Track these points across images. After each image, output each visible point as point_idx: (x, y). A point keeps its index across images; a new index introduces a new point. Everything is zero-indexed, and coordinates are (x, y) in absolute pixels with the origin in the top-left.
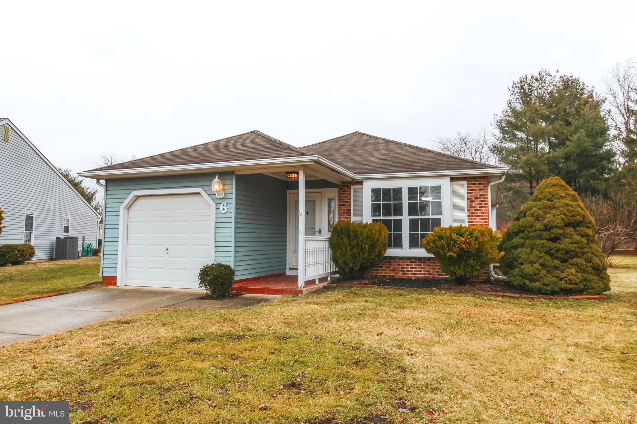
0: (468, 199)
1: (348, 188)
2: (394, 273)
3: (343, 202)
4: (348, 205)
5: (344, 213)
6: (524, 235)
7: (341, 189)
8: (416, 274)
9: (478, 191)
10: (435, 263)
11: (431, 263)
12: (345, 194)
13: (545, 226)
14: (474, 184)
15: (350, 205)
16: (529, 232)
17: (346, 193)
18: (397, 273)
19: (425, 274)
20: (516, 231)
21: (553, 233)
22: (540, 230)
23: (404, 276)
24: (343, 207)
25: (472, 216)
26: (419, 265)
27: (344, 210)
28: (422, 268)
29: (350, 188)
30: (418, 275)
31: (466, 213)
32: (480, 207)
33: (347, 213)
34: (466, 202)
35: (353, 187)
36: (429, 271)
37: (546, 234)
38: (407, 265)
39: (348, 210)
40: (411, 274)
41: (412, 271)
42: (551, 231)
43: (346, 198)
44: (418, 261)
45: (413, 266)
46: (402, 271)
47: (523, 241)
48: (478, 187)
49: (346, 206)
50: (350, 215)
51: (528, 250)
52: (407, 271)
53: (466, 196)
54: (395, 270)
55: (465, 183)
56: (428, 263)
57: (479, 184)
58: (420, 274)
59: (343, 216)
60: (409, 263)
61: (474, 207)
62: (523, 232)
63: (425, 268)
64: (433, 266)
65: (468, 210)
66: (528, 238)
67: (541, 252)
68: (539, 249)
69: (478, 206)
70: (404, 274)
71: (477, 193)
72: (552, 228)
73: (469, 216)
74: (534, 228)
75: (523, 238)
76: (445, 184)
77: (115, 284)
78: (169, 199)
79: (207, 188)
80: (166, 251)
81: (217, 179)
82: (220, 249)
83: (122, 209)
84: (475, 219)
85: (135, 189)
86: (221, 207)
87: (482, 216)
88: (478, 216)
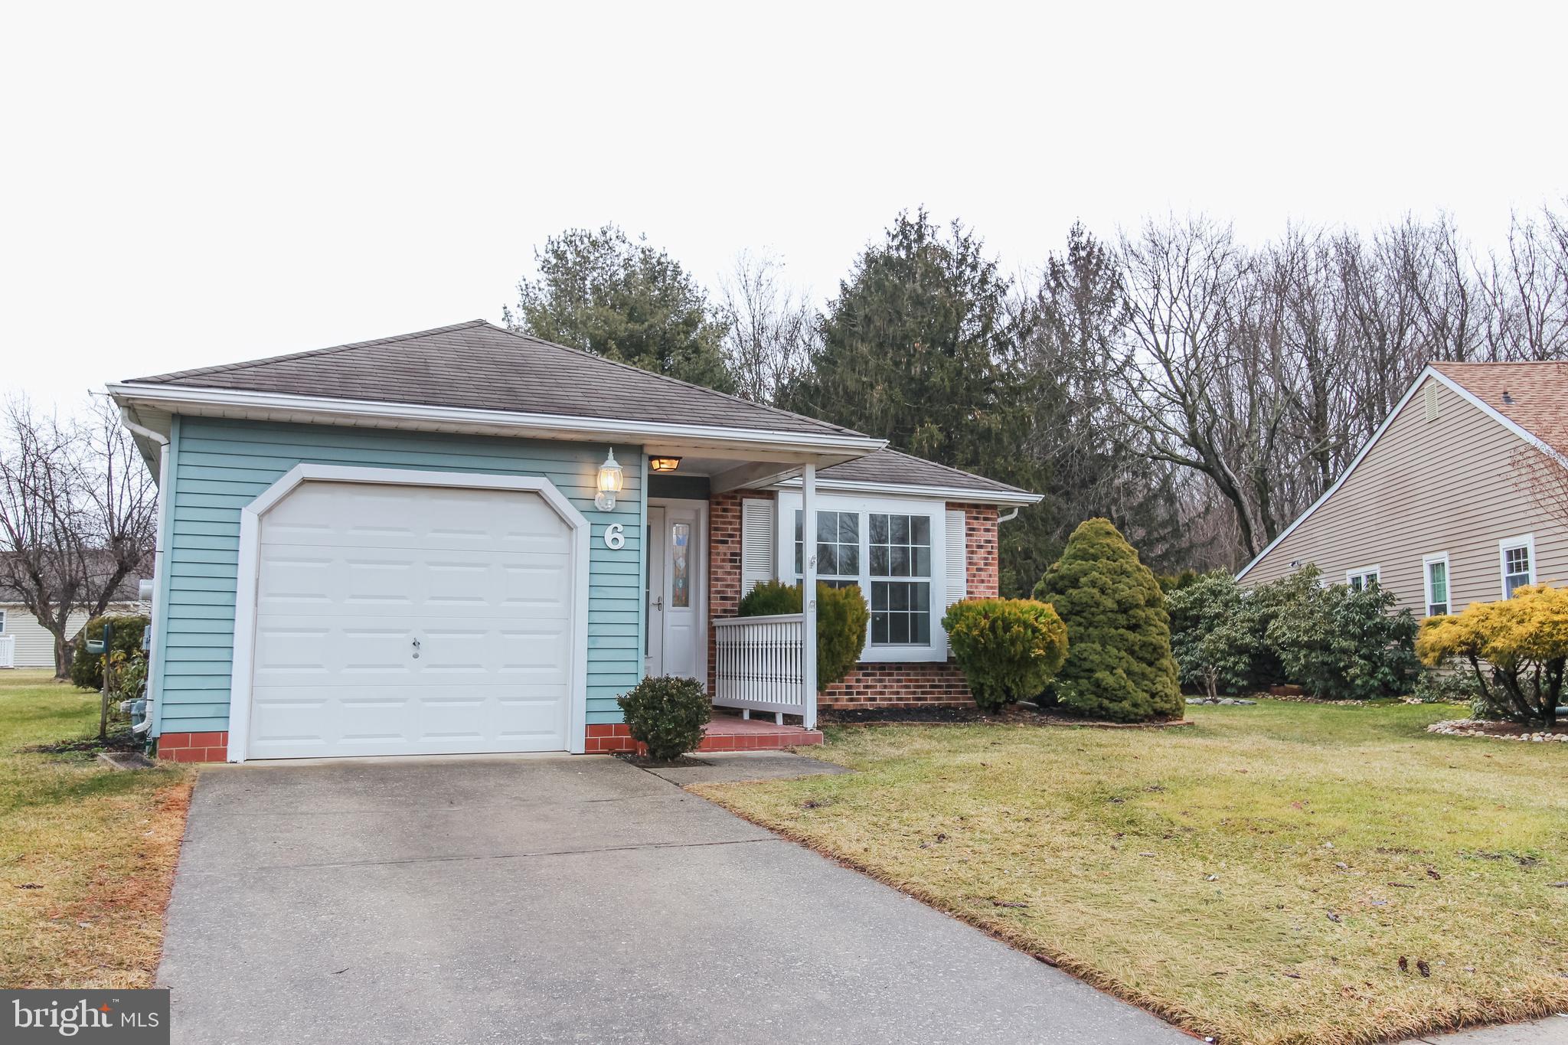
0: (967, 546)
1: (733, 504)
2: (831, 700)
3: (722, 535)
4: (733, 542)
5: (723, 560)
6: (1082, 620)
7: (718, 504)
8: (874, 699)
9: (982, 532)
10: (908, 675)
11: (902, 675)
12: (727, 517)
13: (1119, 602)
14: (977, 518)
15: (740, 543)
16: (1093, 614)
17: (729, 514)
18: (837, 700)
19: (890, 699)
20: (1065, 612)
21: (1134, 617)
22: (1112, 611)
23: (851, 705)
24: (722, 548)
25: (973, 581)
26: (881, 681)
27: (725, 554)
28: (885, 687)
29: (741, 504)
30: (878, 702)
31: (964, 575)
32: (986, 564)
33: (731, 561)
34: (964, 551)
35: (746, 502)
36: (898, 693)
37: (1122, 619)
38: (858, 681)
39: (733, 554)
40: (865, 699)
41: (866, 693)
42: (1131, 612)
43: (730, 527)
44: (878, 672)
45: (869, 684)
46: (847, 694)
47: (1082, 629)
48: (983, 525)
49: (730, 544)
50: (740, 567)
51: (1098, 647)
52: (858, 693)
53: (964, 540)
54: (834, 694)
55: (961, 515)
56: (898, 675)
57: (986, 519)
58: (882, 699)
59: (721, 567)
60: (861, 677)
61: (975, 564)
62: (1078, 613)
63: (892, 687)
64: (906, 680)
65: (968, 569)
66: (1091, 624)
67: (1119, 650)
68: (1116, 644)
69: (982, 562)
70: (852, 700)
71: (980, 536)
72: (1131, 608)
73: (967, 581)
74: (1101, 608)
75: (1080, 624)
76: (936, 513)
77: (221, 755)
78: (423, 500)
79: (561, 480)
80: (413, 650)
81: (611, 461)
82: (602, 643)
83: (249, 517)
84: (976, 587)
85: (302, 460)
86: (609, 535)
87: (989, 581)
88: (983, 581)
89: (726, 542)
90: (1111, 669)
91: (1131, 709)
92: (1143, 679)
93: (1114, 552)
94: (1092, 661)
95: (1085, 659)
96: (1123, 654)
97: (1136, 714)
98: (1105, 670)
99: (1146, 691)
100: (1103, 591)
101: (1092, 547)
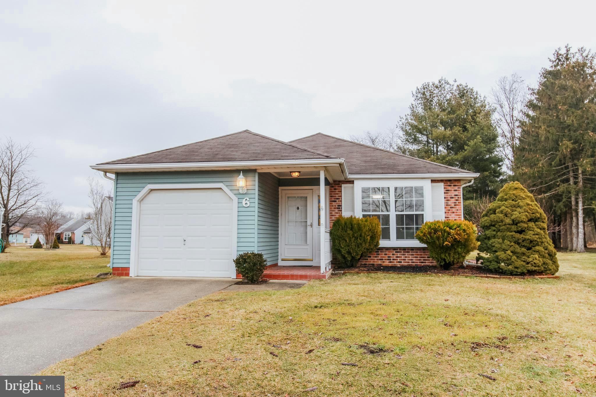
0: (445, 198)
1: (338, 187)
2: (381, 262)
3: (334, 199)
4: (338, 201)
5: (335, 208)
6: (495, 229)
7: (332, 187)
8: (401, 262)
9: (453, 191)
10: (417, 252)
11: (414, 252)
12: (336, 192)
13: (513, 220)
14: (450, 186)
15: (341, 201)
16: (500, 226)
17: (337, 191)
18: (384, 262)
19: (408, 262)
20: (488, 225)
21: (520, 227)
22: (509, 224)
23: (390, 264)
24: (334, 204)
25: (448, 213)
26: (404, 255)
27: (335, 206)
28: (406, 257)
29: (341, 187)
30: (403, 263)
31: (444, 210)
32: (455, 205)
33: (338, 208)
34: (443, 201)
35: (343, 186)
36: (412, 260)
37: (514, 228)
38: (393, 254)
39: (338, 206)
40: (397, 262)
41: (397, 260)
42: (518, 225)
43: (337, 195)
44: (402, 251)
45: (398, 256)
46: (388, 260)
47: (495, 233)
48: (453, 188)
49: (337, 202)
50: (341, 211)
51: (500, 240)
52: (393, 259)
53: (443, 195)
54: (382, 259)
55: (442, 185)
56: (411, 252)
57: (454, 186)
58: (404, 262)
59: (334, 211)
60: (394, 253)
61: (450, 205)
62: (494, 226)
63: (409, 257)
64: (416, 255)
65: (445, 208)
66: (499, 230)
67: (511, 242)
68: (509, 239)
69: (453, 204)
70: (390, 262)
71: (452, 193)
72: (519, 223)
73: (445, 213)
74: (504, 223)
75: (494, 231)
76: (427, 185)
77: (127, 274)
78: (186, 193)
79: (228, 184)
80: (183, 243)
81: (241, 176)
82: (242, 240)
83: (135, 202)
84: (450, 215)
85: (149, 183)
86: (244, 202)
87: (457, 212)
88: (453, 213)
89: (336, 201)
90: (505, 250)
91: (513, 269)
92: (523, 256)
93: (516, 197)
94: (496, 247)
95: (494, 246)
96: (513, 244)
97: (517, 272)
98: (502, 251)
99: (524, 261)
100: (506, 215)
101: (506, 195)
